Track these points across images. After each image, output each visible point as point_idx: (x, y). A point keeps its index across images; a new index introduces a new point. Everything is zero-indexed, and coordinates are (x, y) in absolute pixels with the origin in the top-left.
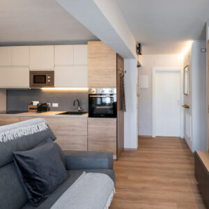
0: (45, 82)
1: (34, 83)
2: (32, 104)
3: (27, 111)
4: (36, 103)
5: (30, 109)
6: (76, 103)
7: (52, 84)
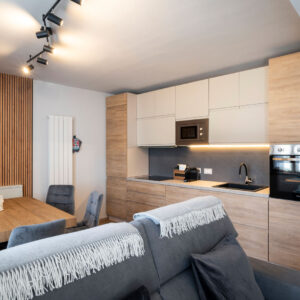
0: (196, 137)
1: (182, 138)
2: (178, 168)
3: (172, 178)
4: (183, 167)
5: (176, 175)
6: (243, 169)
7: (205, 140)
